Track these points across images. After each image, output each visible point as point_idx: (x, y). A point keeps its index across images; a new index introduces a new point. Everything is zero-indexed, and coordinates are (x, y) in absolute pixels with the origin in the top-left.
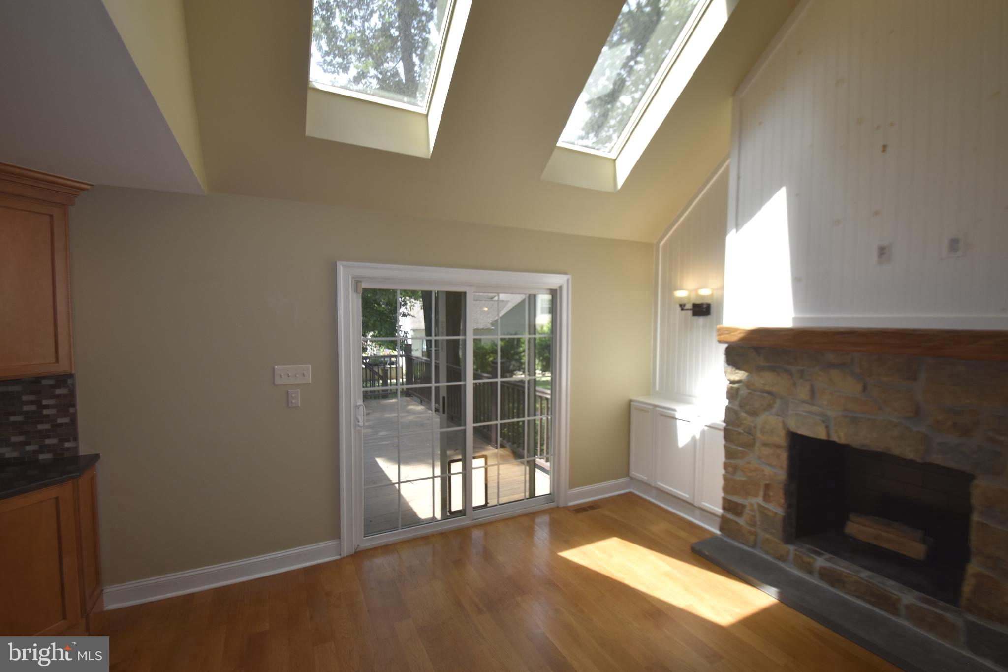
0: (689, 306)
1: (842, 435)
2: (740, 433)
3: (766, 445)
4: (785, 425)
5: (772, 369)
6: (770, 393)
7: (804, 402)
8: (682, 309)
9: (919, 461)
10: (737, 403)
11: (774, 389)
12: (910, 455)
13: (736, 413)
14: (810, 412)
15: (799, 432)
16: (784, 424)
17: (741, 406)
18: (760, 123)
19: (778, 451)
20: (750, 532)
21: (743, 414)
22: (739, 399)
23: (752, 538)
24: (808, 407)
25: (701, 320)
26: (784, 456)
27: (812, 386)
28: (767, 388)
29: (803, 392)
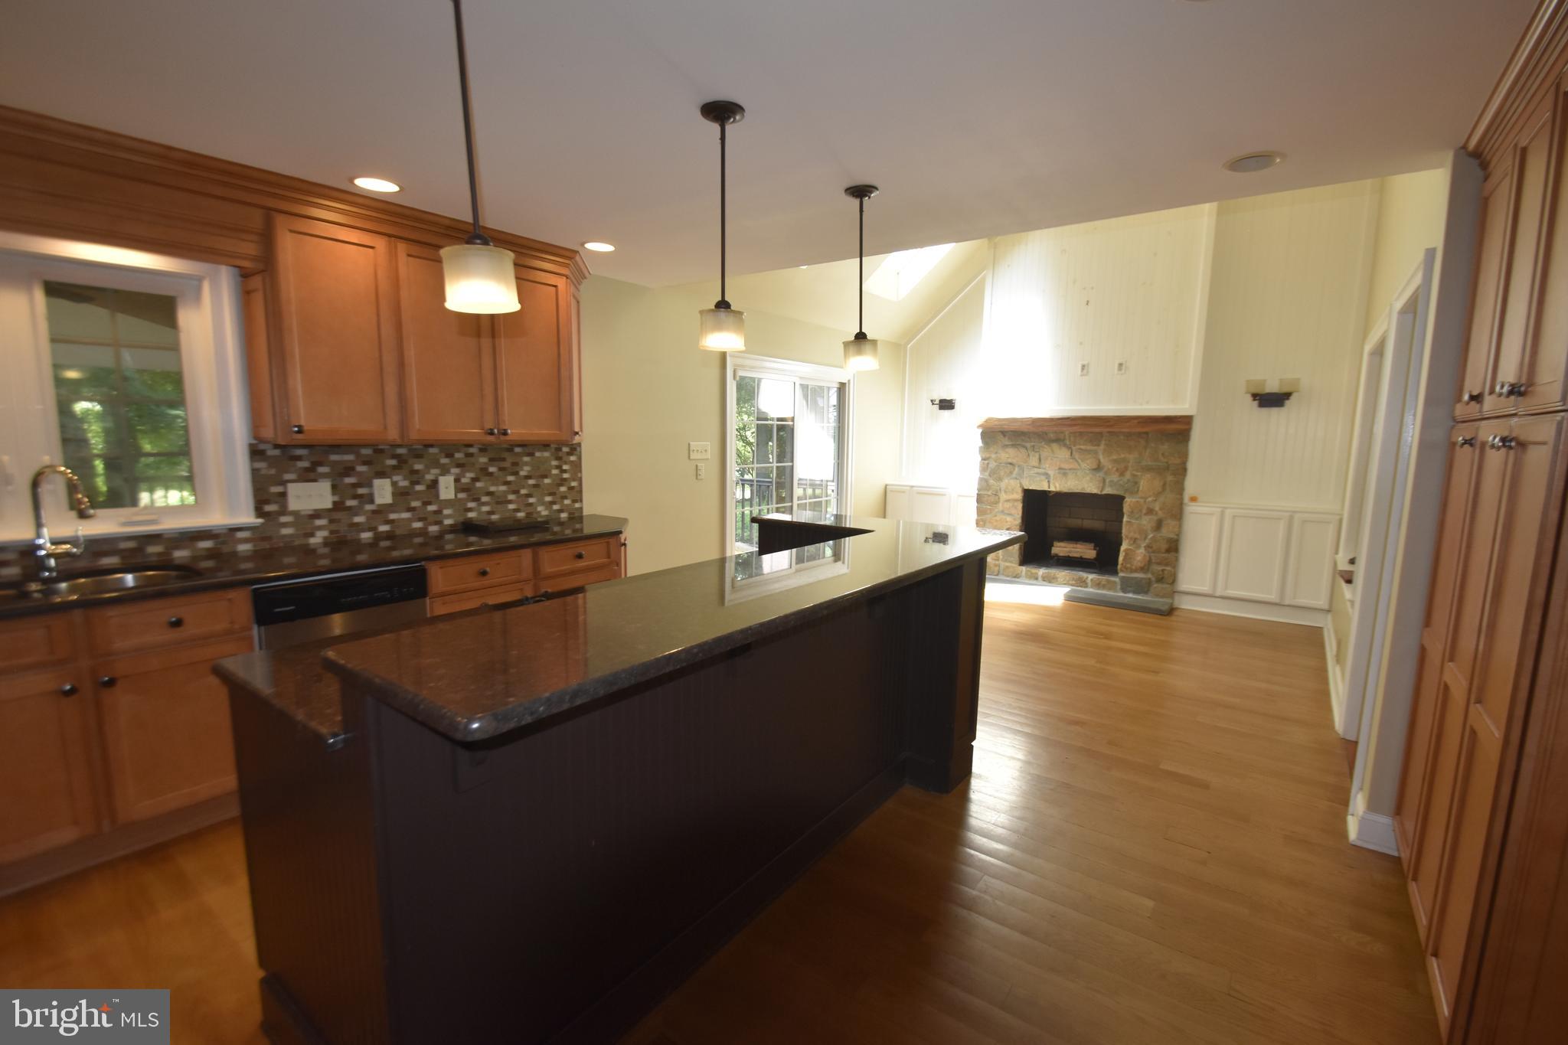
0: (937, 402)
1: (1057, 485)
2: (989, 496)
3: (1008, 501)
4: (1021, 486)
5: (1014, 446)
6: (1011, 464)
7: (1034, 467)
8: (933, 404)
9: (1099, 493)
10: (987, 474)
11: (1014, 461)
12: (1095, 491)
13: (986, 481)
14: (1037, 473)
15: (1031, 488)
16: (1021, 484)
17: (990, 476)
18: (1009, 266)
19: (1016, 504)
20: (996, 565)
21: (992, 482)
22: (989, 470)
23: (997, 569)
24: (1036, 470)
25: (946, 413)
26: (1020, 506)
27: (1040, 455)
28: (1010, 461)
29: (1034, 461)
